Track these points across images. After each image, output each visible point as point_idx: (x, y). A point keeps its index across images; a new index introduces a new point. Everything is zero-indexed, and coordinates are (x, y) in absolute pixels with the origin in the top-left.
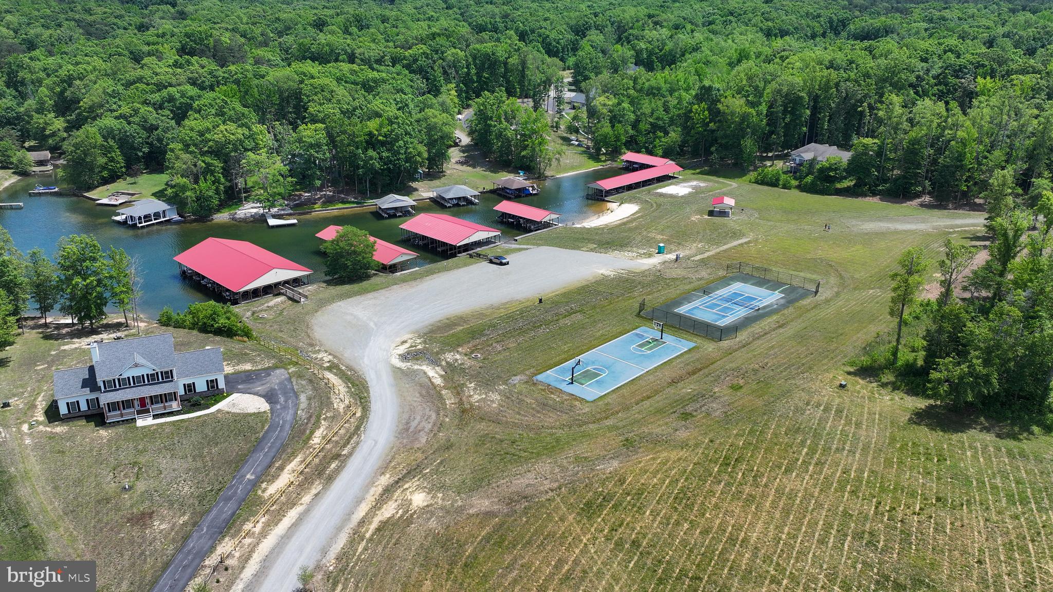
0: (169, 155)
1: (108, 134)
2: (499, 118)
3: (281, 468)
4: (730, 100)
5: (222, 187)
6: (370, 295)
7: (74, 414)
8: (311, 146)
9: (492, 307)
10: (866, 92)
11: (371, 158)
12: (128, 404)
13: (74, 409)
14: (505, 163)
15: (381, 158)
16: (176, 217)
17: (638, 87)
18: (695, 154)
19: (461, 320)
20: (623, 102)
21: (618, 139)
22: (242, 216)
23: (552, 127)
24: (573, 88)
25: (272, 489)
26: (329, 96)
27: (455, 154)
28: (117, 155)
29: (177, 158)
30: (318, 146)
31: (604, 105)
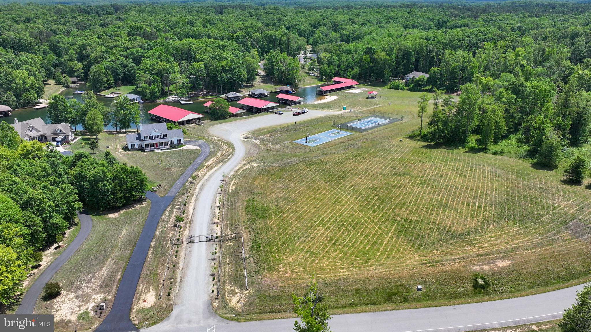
0: (137, 75)
1: (107, 68)
2: (278, 62)
3: (209, 160)
4: (379, 53)
5: (160, 88)
6: (228, 123)
7: (133, 149)
8: (199, 71)
9: (277, 125)
10: (438, 49)
11: (223, 77)
12: (152, 145)
13: (133, 147)
14: (280, 82)
15: (227, 77)
16: (141, 101)
17: (341, 50)
18: (365, 78)
19: (265, 128)
20: (333, 56)
21: (331, 72)
22: (169, 101)
23: (302, 68)
24: (312, 52)
25: (207, 164)
26: (204, 51)
27: (258, 79)
28: (111, 77)
29: (142, 76)
30: (201, 71)
31: (325, 57)
